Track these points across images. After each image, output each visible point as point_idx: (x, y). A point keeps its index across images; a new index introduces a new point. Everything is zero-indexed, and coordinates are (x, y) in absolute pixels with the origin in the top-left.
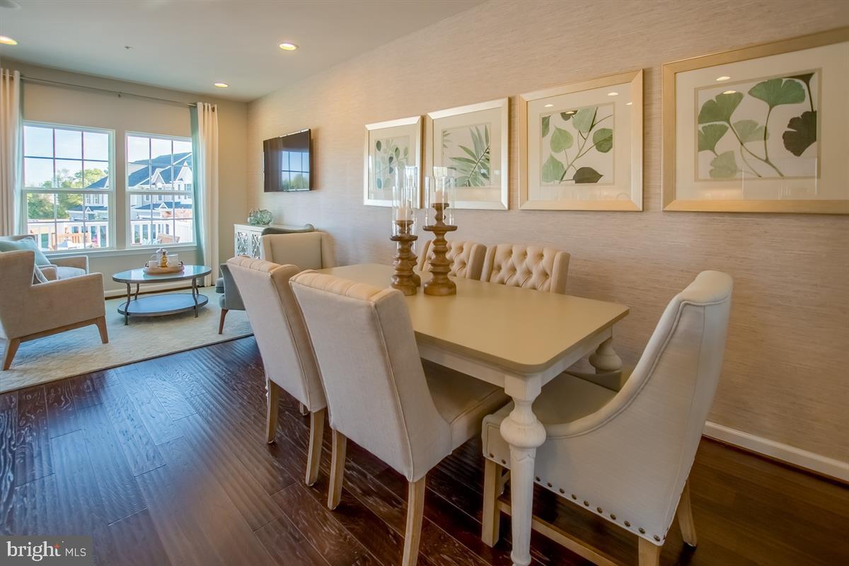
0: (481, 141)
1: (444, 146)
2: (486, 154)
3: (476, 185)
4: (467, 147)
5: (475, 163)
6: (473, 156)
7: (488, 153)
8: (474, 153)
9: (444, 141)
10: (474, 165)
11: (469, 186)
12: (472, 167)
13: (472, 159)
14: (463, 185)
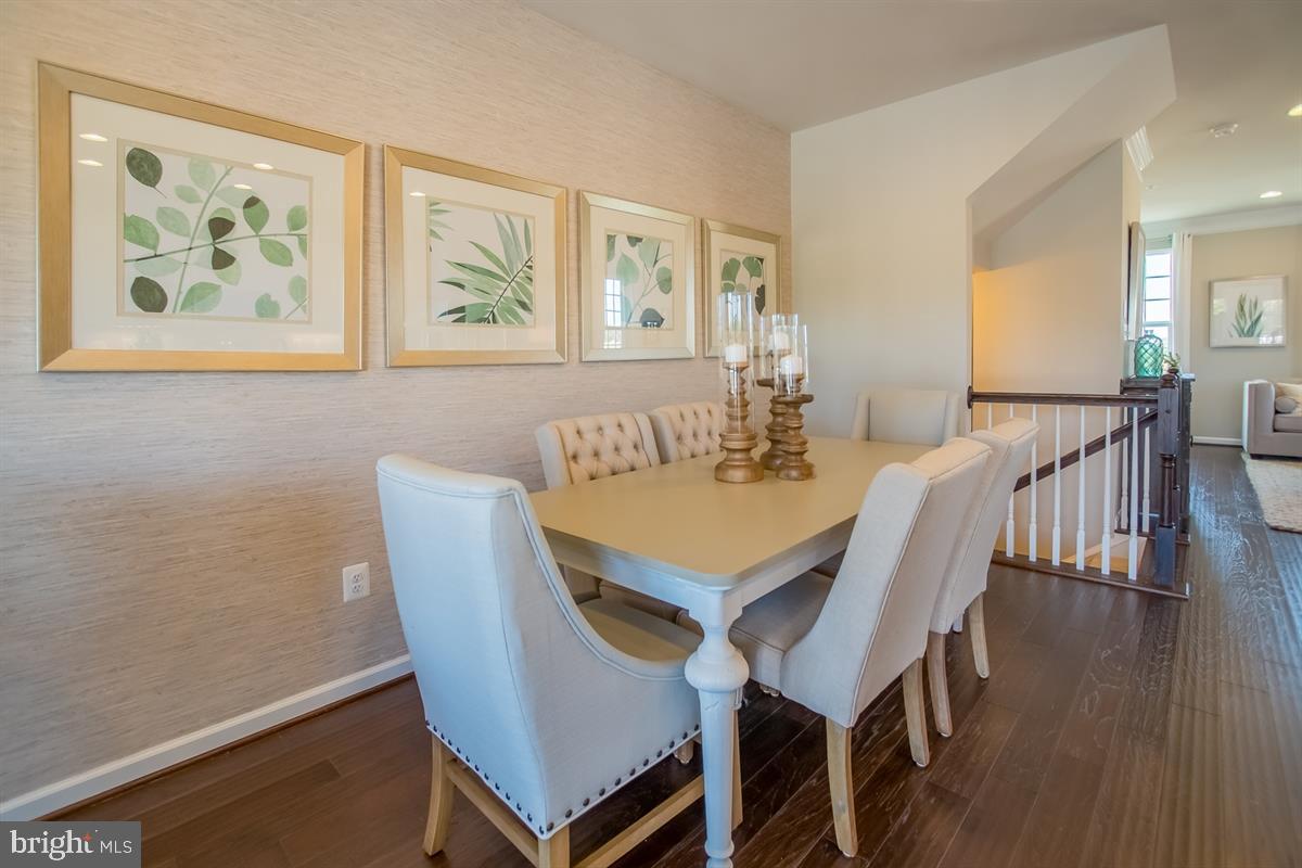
0: (517, 245)
1: (432, 233)
2: (526, 268)
3: (508, 322)
4: (490, 249)
5: (506, 281)
6: (502, 267)
7: (530, 267)
8: (504, 261)
9: (430, 222)
10: (505, 285)
11: (495, 321)
12: (500, 288)
13: (501, 273)
14: (480, 320)
